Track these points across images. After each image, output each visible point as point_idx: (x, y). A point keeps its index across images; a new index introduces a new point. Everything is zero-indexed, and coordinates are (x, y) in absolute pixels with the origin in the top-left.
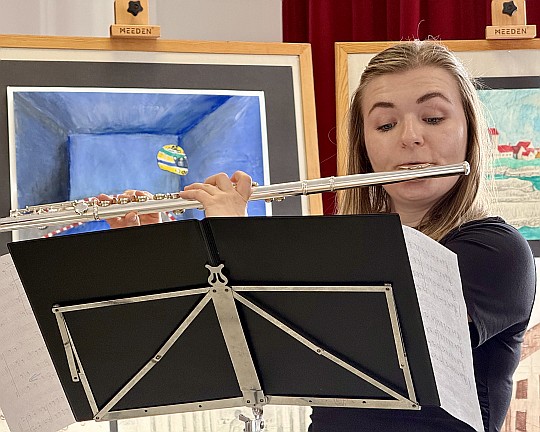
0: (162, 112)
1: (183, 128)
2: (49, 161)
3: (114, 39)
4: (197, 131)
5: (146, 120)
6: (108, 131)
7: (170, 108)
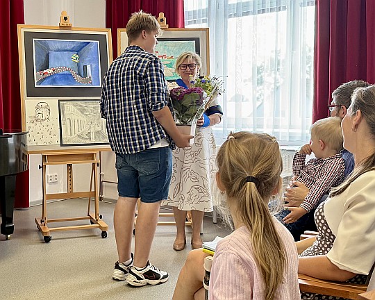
1: (78, 50)
2: (44, 58)
3: (60, 26)
4: (82, 51)
6: (59, 51)
7: (75, 45)
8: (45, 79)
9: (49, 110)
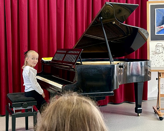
2: (161, 19)
8: (161, 30)
9: (163, 48)
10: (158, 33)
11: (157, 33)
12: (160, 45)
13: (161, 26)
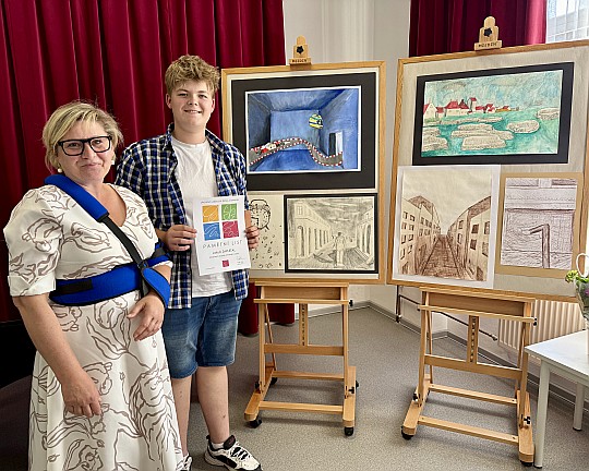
0: (312, 99)
1: (322, 107)
2: (262, 124)
3: (291, 65)
4: (328, 107)
5: (305, 103)
6: (287, 109)
7: (316, 97)
8: (262, 160)
9: (269, 212)
10: (254, 168)
11: (251, 166)
12: (260, 203)
13: (263, 147)
